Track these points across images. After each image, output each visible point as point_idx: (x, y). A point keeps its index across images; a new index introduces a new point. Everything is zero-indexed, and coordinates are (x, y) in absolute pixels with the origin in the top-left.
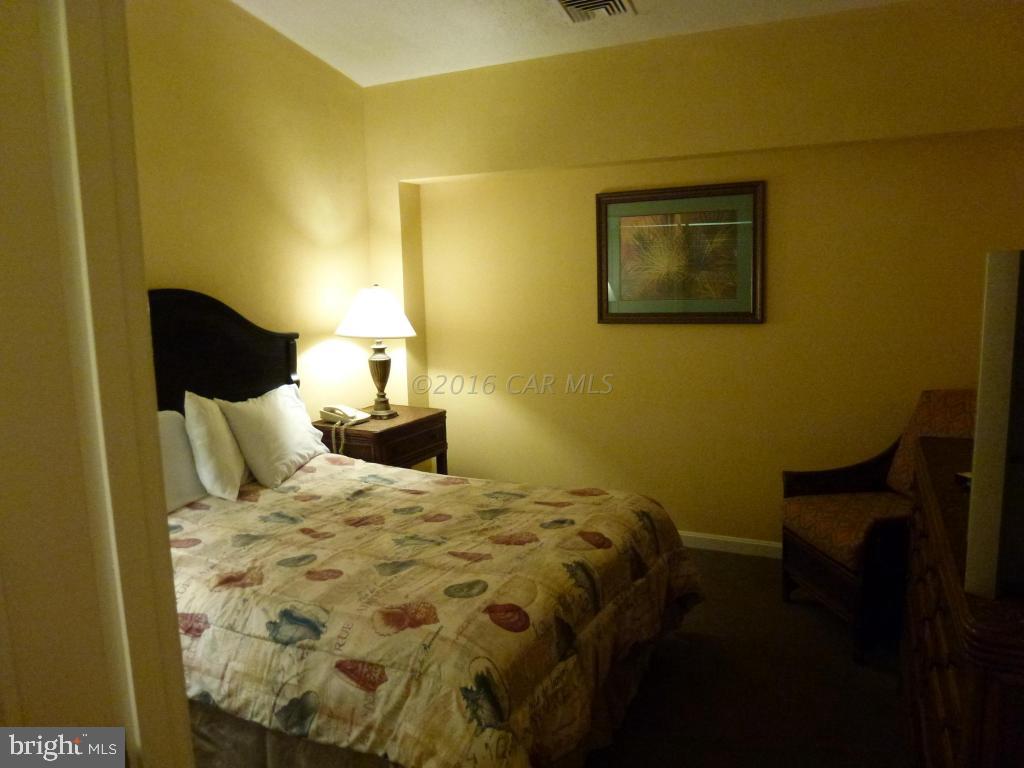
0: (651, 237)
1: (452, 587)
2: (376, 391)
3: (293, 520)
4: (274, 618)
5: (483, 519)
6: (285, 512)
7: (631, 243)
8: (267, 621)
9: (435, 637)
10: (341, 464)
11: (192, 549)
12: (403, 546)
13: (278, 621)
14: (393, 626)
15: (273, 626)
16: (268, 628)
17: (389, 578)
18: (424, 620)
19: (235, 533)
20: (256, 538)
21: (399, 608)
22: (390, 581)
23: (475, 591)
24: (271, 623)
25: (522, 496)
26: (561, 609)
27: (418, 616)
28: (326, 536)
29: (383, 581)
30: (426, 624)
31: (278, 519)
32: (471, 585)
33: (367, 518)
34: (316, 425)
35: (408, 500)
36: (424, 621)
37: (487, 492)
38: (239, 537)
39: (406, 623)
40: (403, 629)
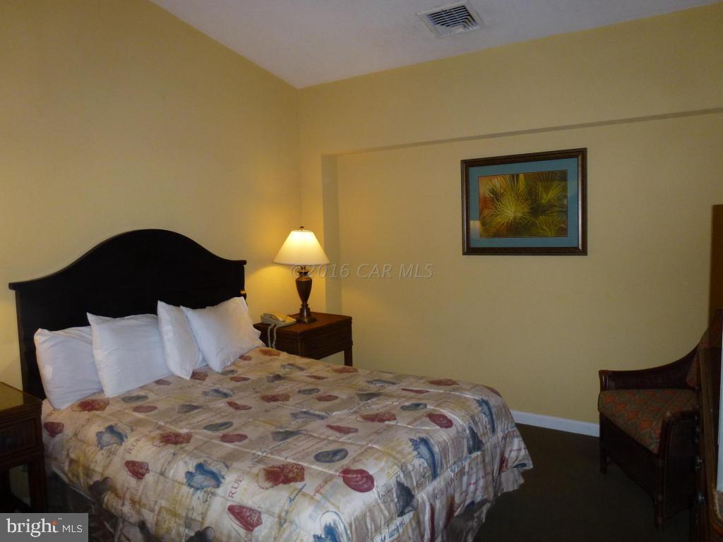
0: (502, 191)
1: (322, 453)
2: (300, 302)
3: (226, 395)
4: (192, 469)
5: (360, 400)
6: (221, 389)
7: (487, 195)
8: (186, 470)
9: (299, 492)
10: (270, 355)
11: (149, 413)
12: (296, 418)
13: (194, 472)
14: (271, 481)
15: (189, 475)
16: (186, 477)
17: (279, 443)
18: (294, 478)
19: (182, 402)
20: (195, 408)
21: (279, 467)
22: (279, 446)
23: (337, 458)
24: (188, 472)
25: (394, 384)
26: (402, 475)
27: (291, 475)
28: (245, 408)
29: (274, 446)
30: (294, 481)
31: (216, 394)
32: (335, 453)
33: (278, 396)
34: (256, 326)
35: (311, 384)
36: (294, 480)
37: (369, 380)
38: (184, 406)
39: (280, 480)
40: (276, 485)
